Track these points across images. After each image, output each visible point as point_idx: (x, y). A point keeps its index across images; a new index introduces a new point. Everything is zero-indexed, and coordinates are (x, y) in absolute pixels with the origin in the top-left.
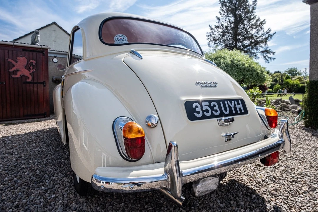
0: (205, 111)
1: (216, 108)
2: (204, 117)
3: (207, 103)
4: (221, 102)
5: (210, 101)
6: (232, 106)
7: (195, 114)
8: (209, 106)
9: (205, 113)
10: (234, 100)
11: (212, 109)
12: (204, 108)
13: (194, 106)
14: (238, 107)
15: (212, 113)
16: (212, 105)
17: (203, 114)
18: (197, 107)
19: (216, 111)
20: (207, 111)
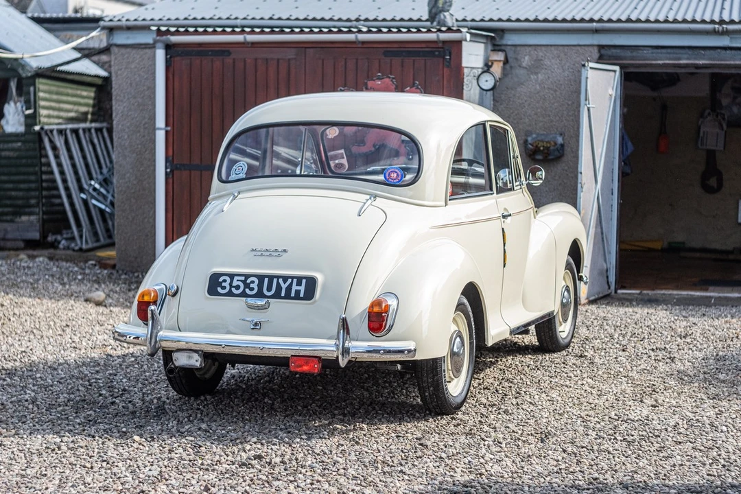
0: (234, 287)
1: (255, 286)
2: (230, 294)
3: (243, 278)
4: (266, 280)
5: (247, 276)
6: (284, 286)
7: (219, 289)
8: (244, 282)
9: (233, 290)
10: (292, 278)
11: (247, 285)
12: (235, 284)
13: (221, 280)
14: (295, 288)
15: (244, 290)
16: (248, 281)
17: (230, 289)
18: (225, 281)
19: (252, 289)
20: (238, 287)
